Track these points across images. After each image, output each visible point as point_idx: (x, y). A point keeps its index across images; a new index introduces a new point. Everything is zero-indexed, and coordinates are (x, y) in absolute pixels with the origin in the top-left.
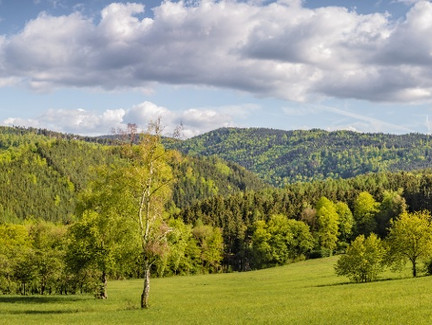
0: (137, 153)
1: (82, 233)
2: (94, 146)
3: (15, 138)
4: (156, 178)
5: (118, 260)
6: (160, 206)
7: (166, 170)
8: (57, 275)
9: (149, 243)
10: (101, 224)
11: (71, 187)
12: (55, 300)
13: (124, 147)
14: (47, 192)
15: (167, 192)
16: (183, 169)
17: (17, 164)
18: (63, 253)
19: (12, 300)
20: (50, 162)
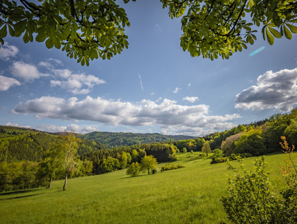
0: (67, 139)
1: (44, 165)
2: (52, 136)
3: (22, 131)
4: (72, 147)
5: (56, 174)
6: (73, 155)
7: (75, 144)
8: (31, 181)
9: (68, 168)
10: (51, 162)
11: (42, 149)
12: (29, 191)
13: (62, 137)
14: (32, 151)
15: (75, 151)
16: (81, 144)
17: (21, 141)
18: (35, 172)
19: (9, 194)
20: (35, 140)
